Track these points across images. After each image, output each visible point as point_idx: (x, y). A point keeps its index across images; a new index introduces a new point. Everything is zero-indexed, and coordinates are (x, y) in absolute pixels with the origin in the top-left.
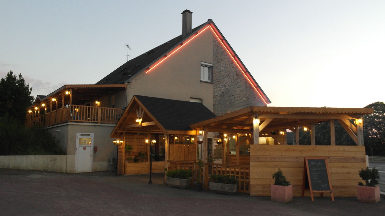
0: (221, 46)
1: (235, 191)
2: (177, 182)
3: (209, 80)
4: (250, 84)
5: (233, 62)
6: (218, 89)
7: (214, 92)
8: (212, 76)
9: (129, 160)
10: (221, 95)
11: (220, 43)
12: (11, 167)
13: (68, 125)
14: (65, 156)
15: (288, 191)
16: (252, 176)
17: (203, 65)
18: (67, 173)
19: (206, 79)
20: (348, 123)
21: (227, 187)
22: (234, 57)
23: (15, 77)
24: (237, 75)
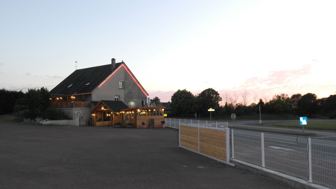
0: (128, 72)
1: (133, 127)
2: (118, 126)
3: (122, 87)
4: (140, 88)
5: (132, 79)
6: (126, 91)
7: (125, 93)
8: (124, 86)
9: (96, 121)
10: (127, 94)
11: (127, 71)
12: (57, 124)
13: (72, 109)
14: (72, 120)
15: (145, 126)
16: (137, 123)
17: (120, 81)
18: (73, 126)
19: (121, 87)
20: (160, 110)
21: (131, 126)
22: (133, 76)
23: (45, 89)
24: (134, 84)
